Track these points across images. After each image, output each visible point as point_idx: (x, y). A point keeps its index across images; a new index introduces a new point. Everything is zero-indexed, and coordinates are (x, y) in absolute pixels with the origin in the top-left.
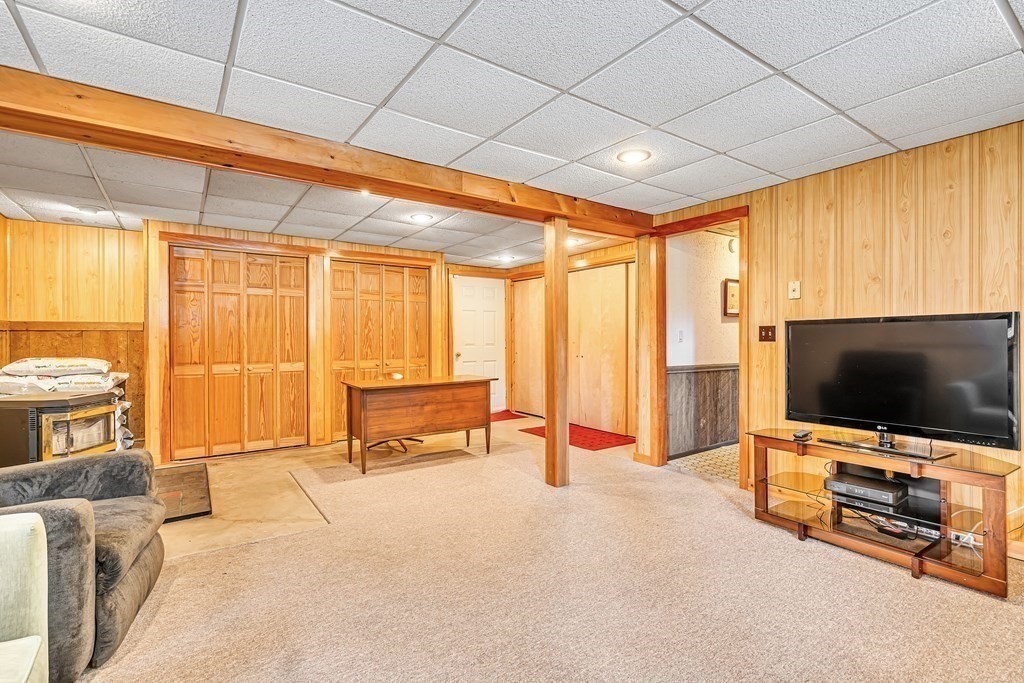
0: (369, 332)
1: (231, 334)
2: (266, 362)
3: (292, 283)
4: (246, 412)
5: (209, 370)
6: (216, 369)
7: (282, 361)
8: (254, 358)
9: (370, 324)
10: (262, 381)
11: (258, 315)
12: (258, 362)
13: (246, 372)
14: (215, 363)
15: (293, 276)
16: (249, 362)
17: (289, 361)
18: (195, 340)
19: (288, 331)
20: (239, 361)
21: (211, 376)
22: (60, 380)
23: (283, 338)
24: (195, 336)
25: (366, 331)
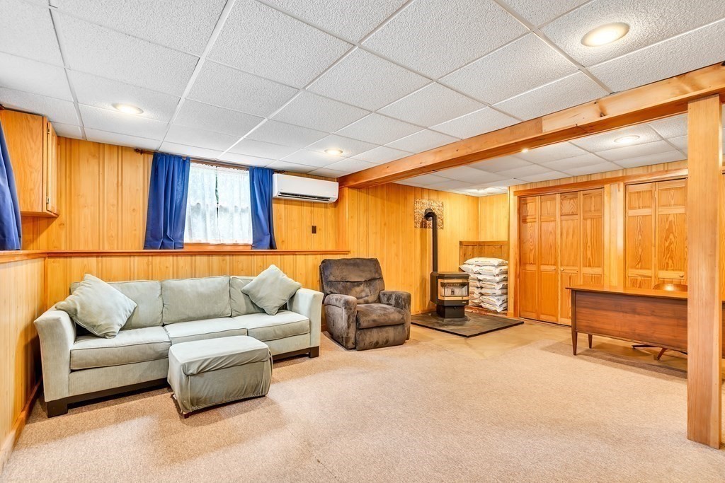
0: (670, 244)
1: (551, 246)
2: (573, 266)
3: (593, 209)
4: (559, 298)
5: (539, 268)
6: (543, 267)
7: (585, 266)
8: (565, 262)
9: (671, 236)
10: (570, 278)
11: (567, 234)
12: (567, 266)
13: (559, 272)
14: (542, 264)
15: (593, 203)
16: (562, 265)
17: (590, 266)
18: (531, 250)
19: (589, 244)
20: (555, 264)
21: (540, 271)
22: (482, 268)
23: (585, 249)
24: (532, 248)
25: (667, 244)
